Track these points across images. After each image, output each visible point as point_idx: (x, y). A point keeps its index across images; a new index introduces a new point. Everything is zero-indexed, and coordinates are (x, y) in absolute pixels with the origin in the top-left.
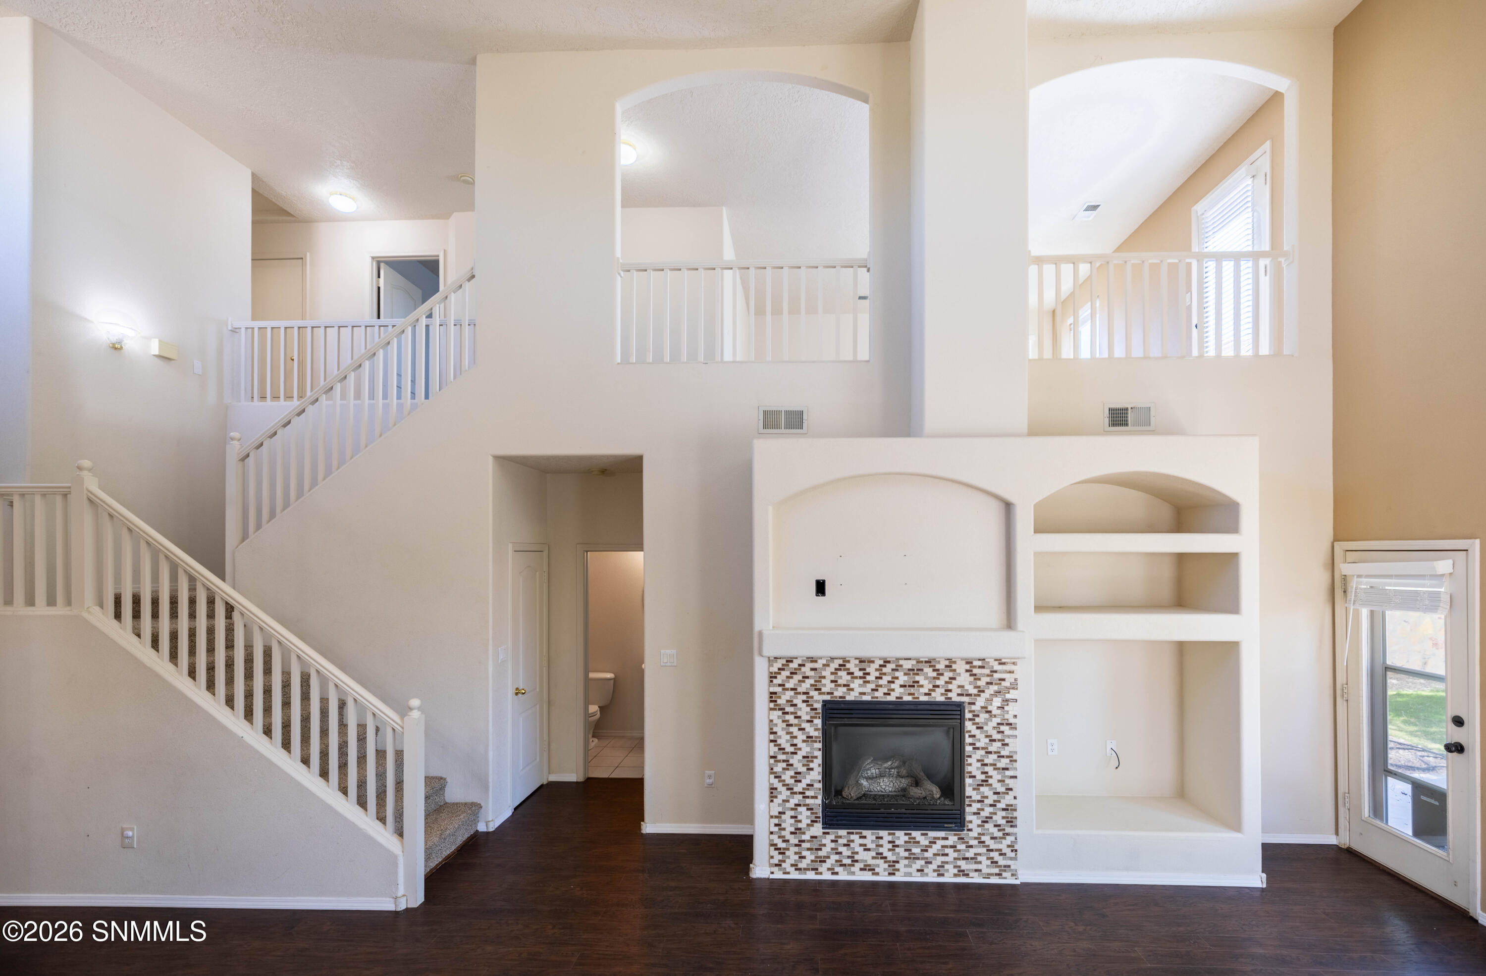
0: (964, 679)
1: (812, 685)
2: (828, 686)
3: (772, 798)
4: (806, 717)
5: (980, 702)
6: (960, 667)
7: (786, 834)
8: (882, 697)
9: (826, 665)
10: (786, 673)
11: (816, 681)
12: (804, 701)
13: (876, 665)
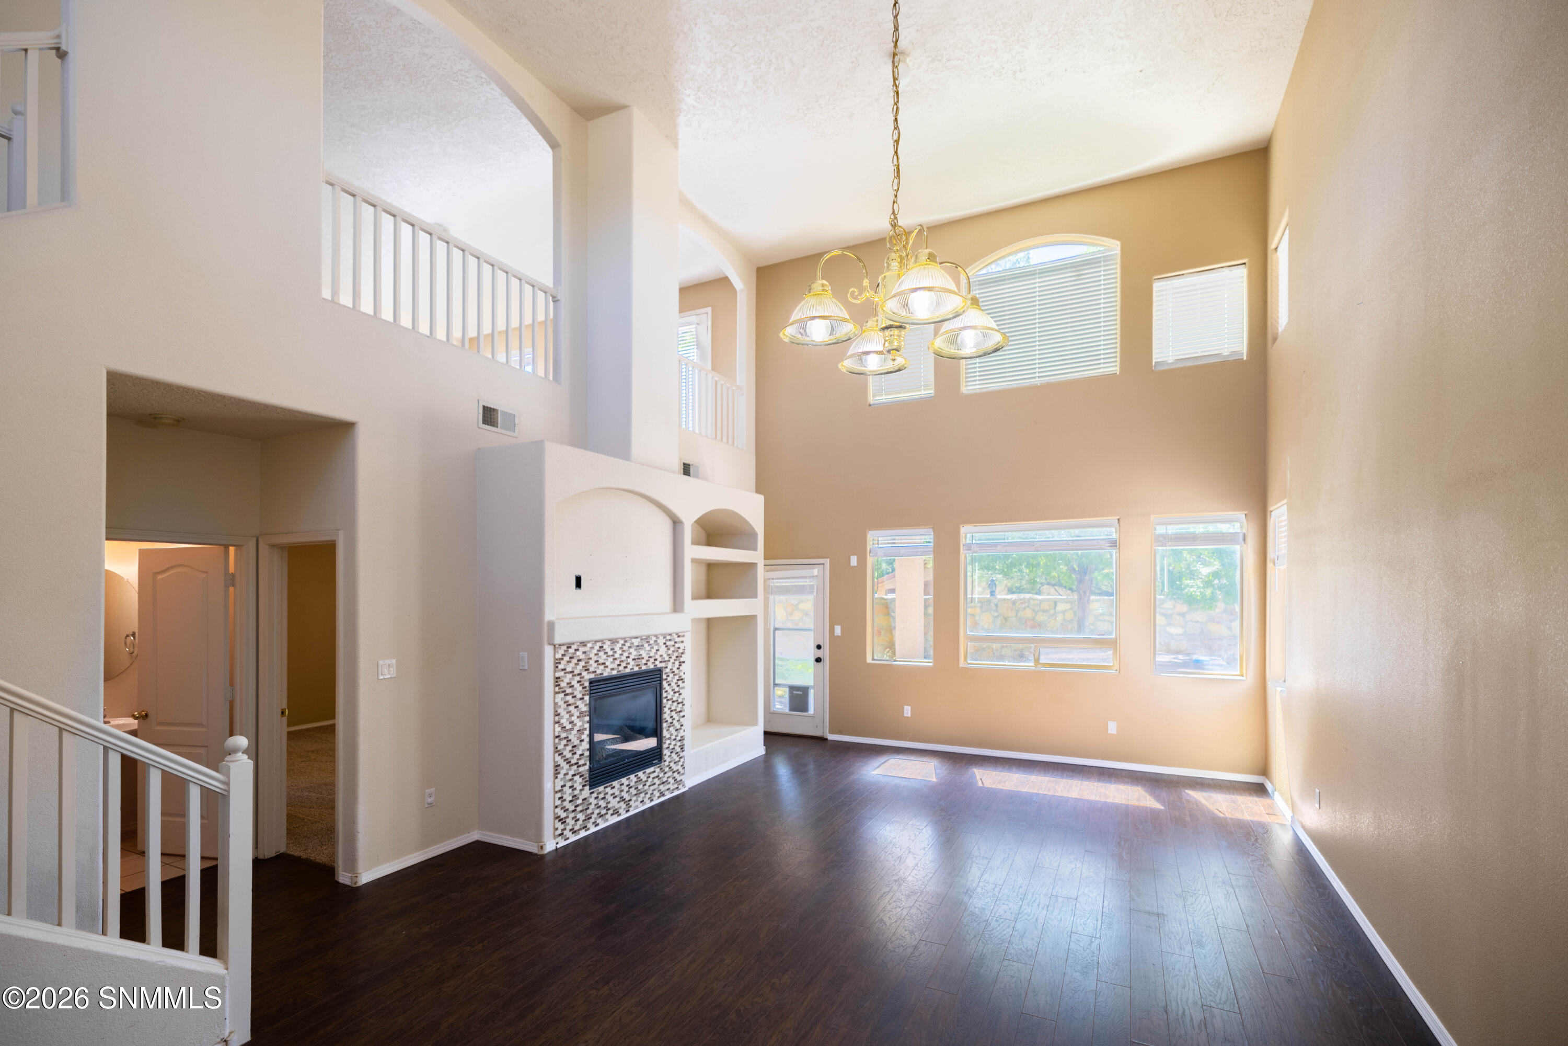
0: (663, 650)
1: (583, 667)
2: (593, 666)
3: (556, 773)
4: (580, 696)
5: (670, 665)
6: (661, 641)
7: (566, 804)
8: (622, 670)
9: (592, 648)
10: (567, 658)
11: (586, 663)
12: (578, 682)
13: (619, 645)
